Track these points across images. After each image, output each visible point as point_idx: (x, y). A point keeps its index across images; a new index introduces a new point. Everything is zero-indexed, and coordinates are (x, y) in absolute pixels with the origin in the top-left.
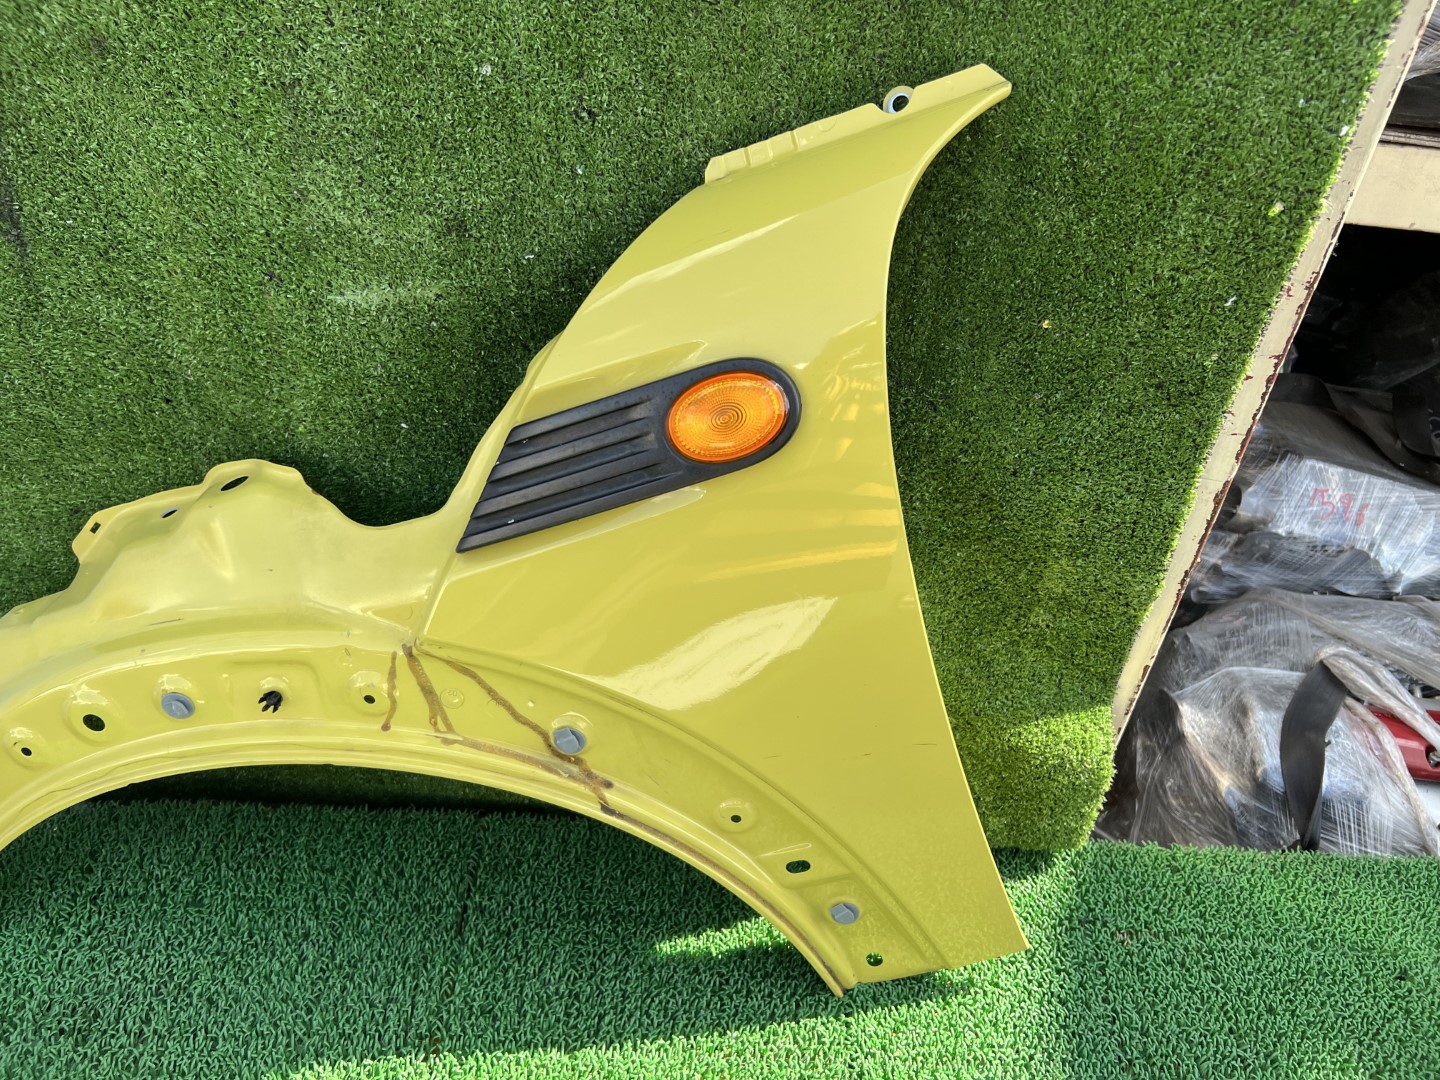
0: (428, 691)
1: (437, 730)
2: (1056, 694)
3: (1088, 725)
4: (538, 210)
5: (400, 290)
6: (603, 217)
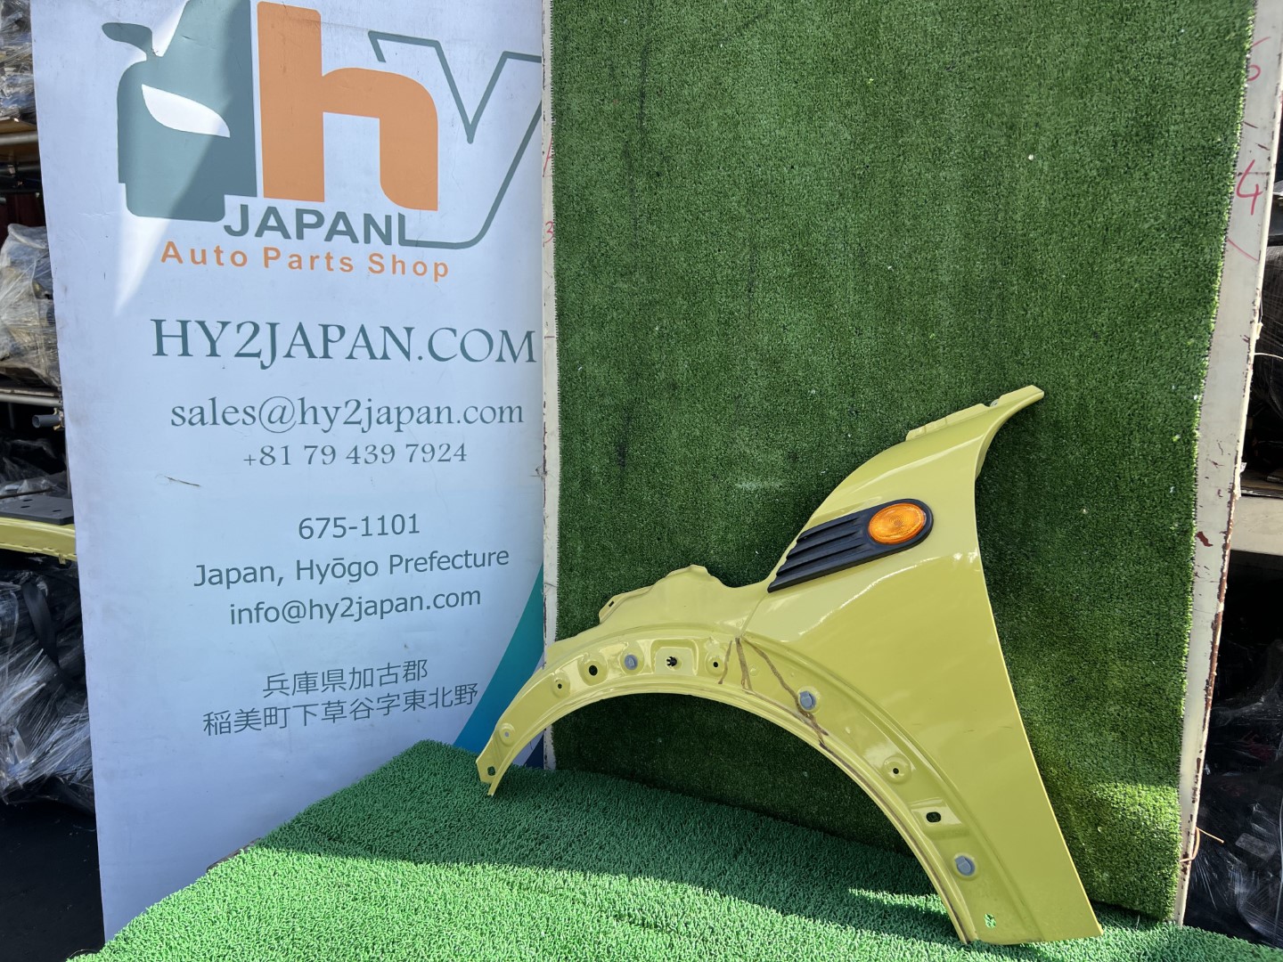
0: (743, 664)
1: (744, 688)
2: (1131, 769)
3: (1158, 797)
4: (829, 452)
5: (765, 483)
6: (859, 458)
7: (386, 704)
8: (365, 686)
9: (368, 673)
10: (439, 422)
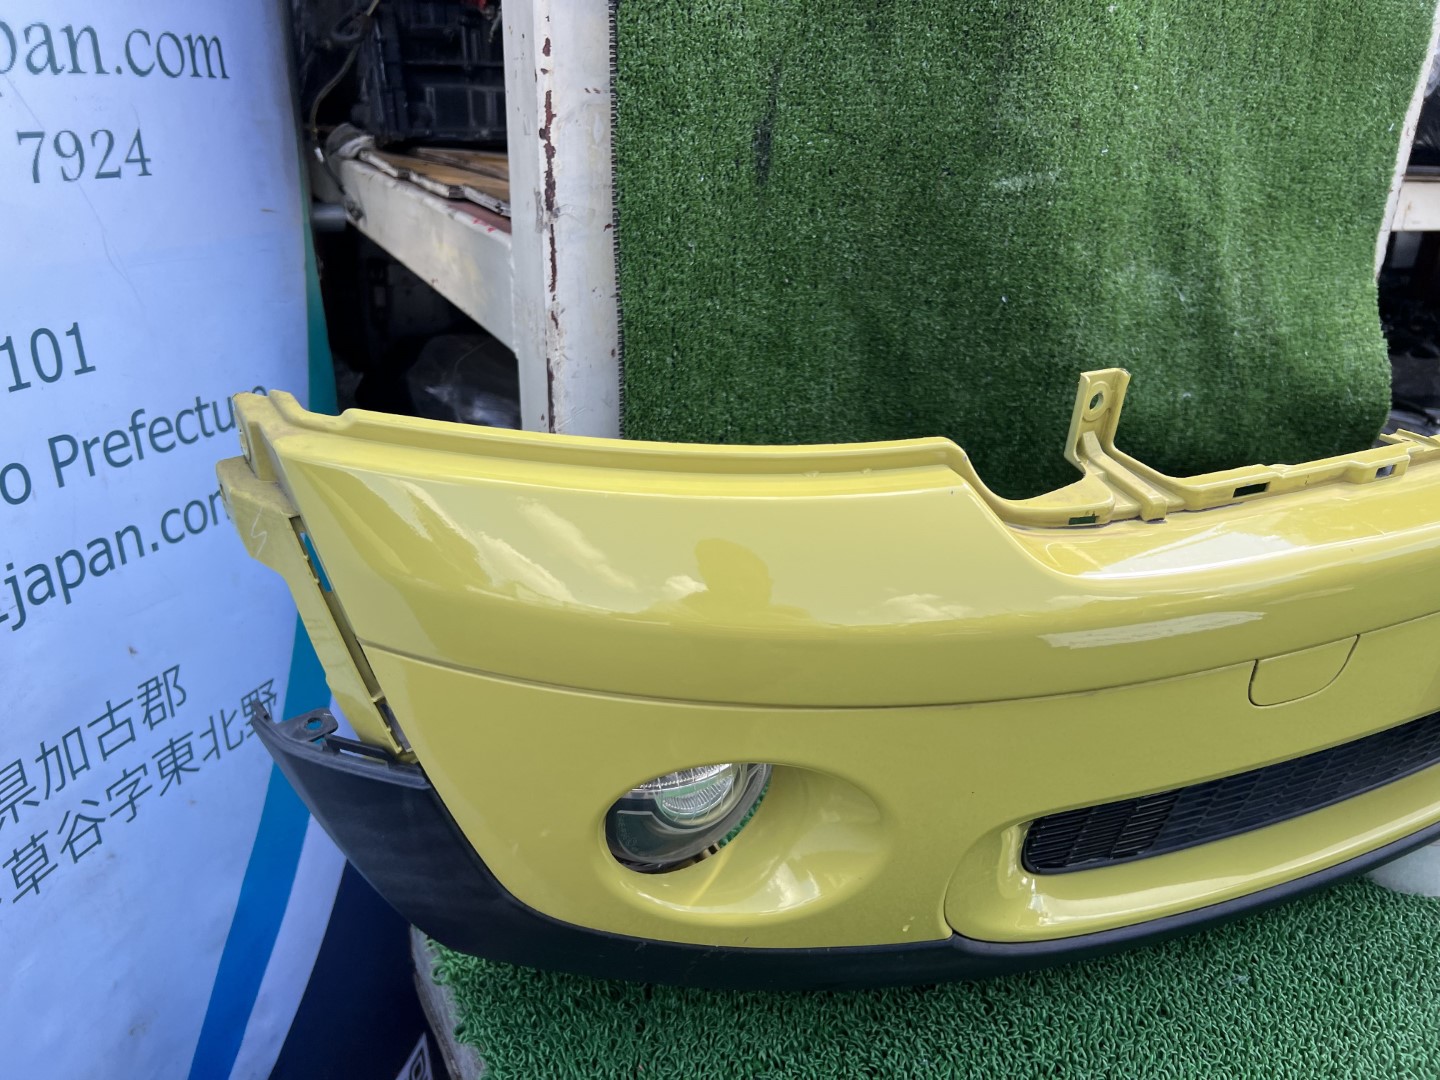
7: (125, 797)
8: (74, 773)
9: (73, 740)
10: (76, 69)
